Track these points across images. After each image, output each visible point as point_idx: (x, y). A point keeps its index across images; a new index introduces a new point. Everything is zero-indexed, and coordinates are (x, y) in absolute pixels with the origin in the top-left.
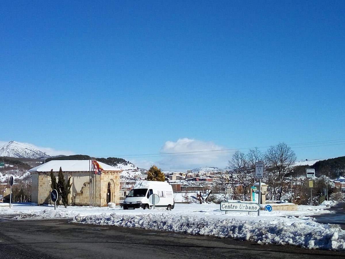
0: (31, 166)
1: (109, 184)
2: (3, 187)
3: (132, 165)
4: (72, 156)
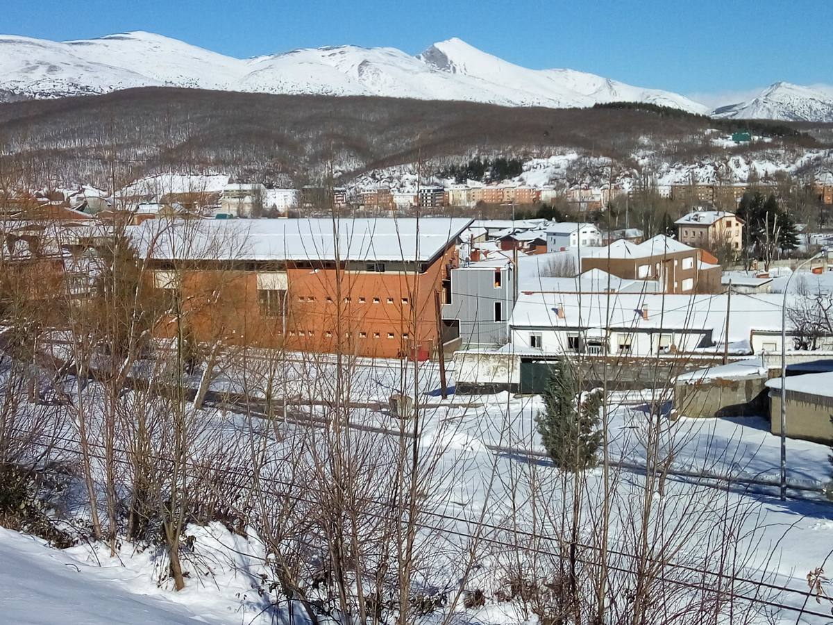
0: (820, 140)
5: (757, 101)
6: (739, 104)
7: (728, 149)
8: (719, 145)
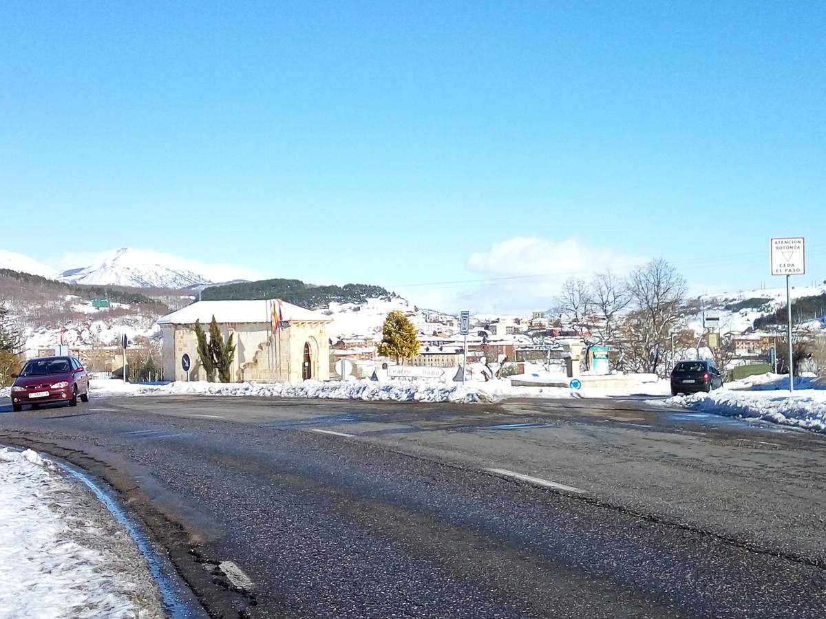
0: (171, 307)
1: (307, 346)
2: (107, 354)
3: (404, 302)
4: (264, 281)
5: (104, 266)
6: (87, 268)
7: (89, 314)
8: (80, 311)
